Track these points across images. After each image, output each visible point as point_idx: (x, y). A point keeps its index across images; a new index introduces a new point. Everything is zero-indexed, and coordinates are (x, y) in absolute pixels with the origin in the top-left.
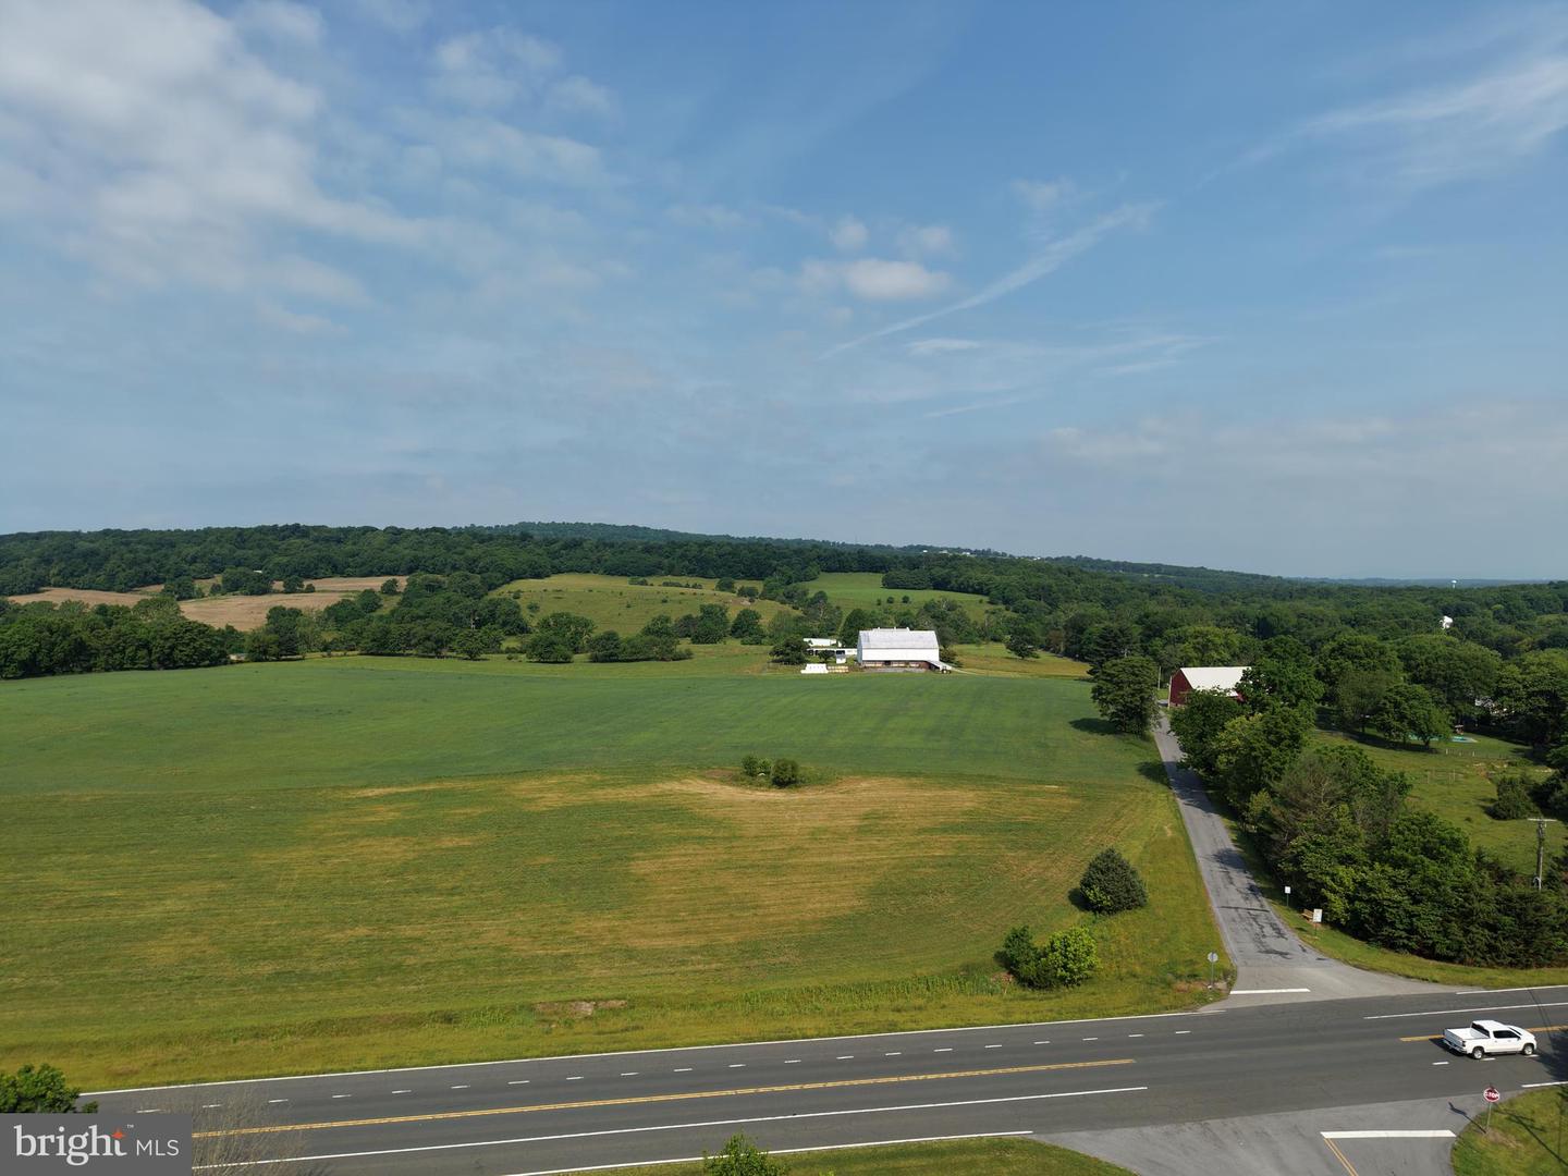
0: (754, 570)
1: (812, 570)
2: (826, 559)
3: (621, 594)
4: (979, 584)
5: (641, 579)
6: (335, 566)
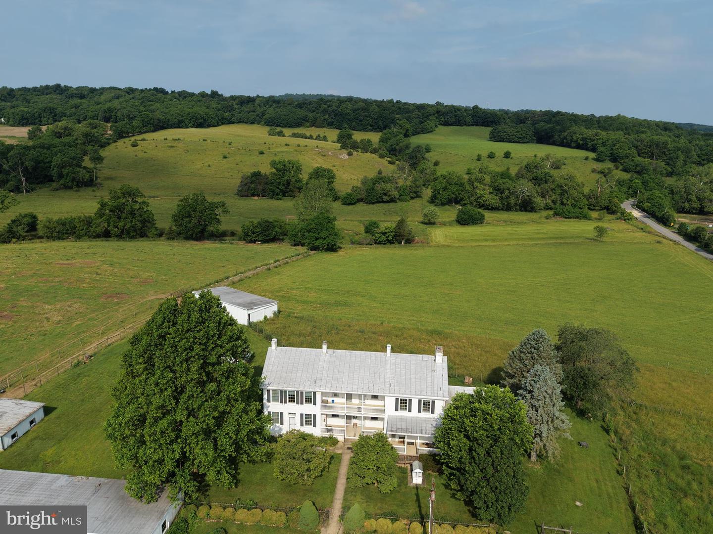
0: (381, 123)
1: (430, 123)
2: (444, 114)
3: (230, 144)
4: (584, 139)
5: (279, 129)
6: (55, 115)
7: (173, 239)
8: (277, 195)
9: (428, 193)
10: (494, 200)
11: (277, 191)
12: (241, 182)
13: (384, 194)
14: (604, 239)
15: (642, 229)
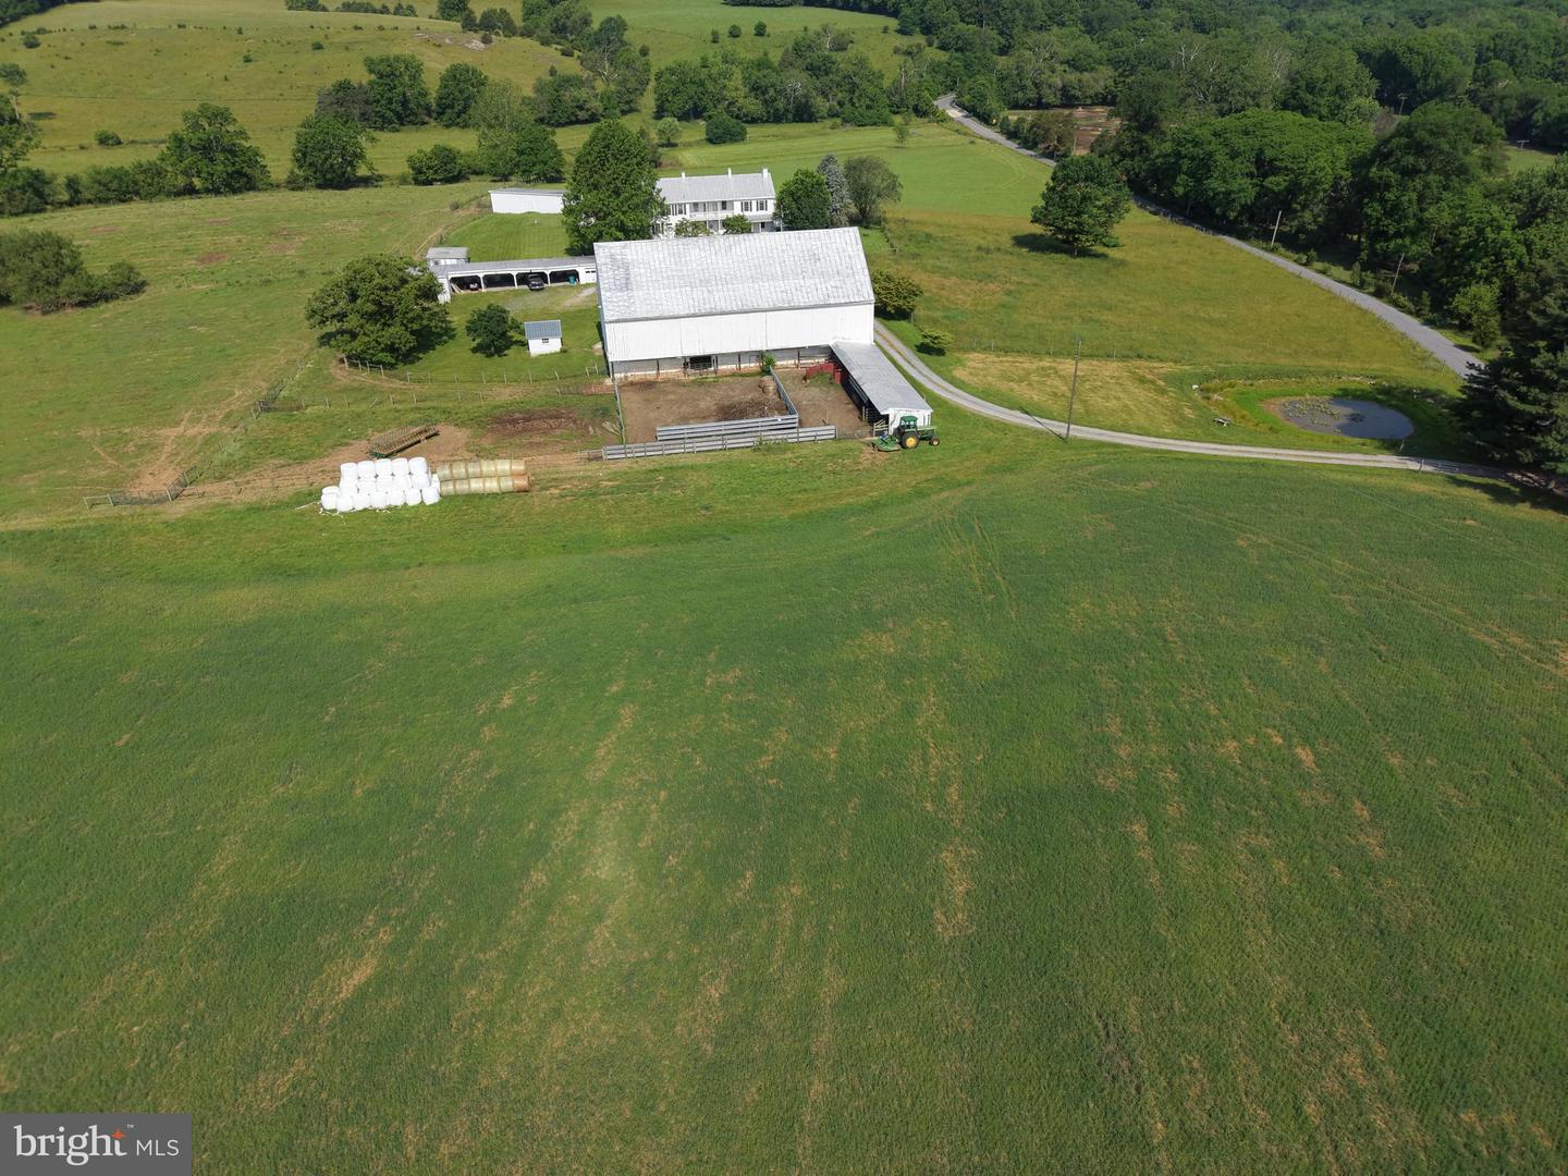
3: (240, 32)
7: (301, 189)
8: (391, 122)
9: (648, 101)
10: (753, 106)
11: (389, 114)
12: (319, 103)
13: (577, 107)
14: (906, 144)
15: (957, 131)
